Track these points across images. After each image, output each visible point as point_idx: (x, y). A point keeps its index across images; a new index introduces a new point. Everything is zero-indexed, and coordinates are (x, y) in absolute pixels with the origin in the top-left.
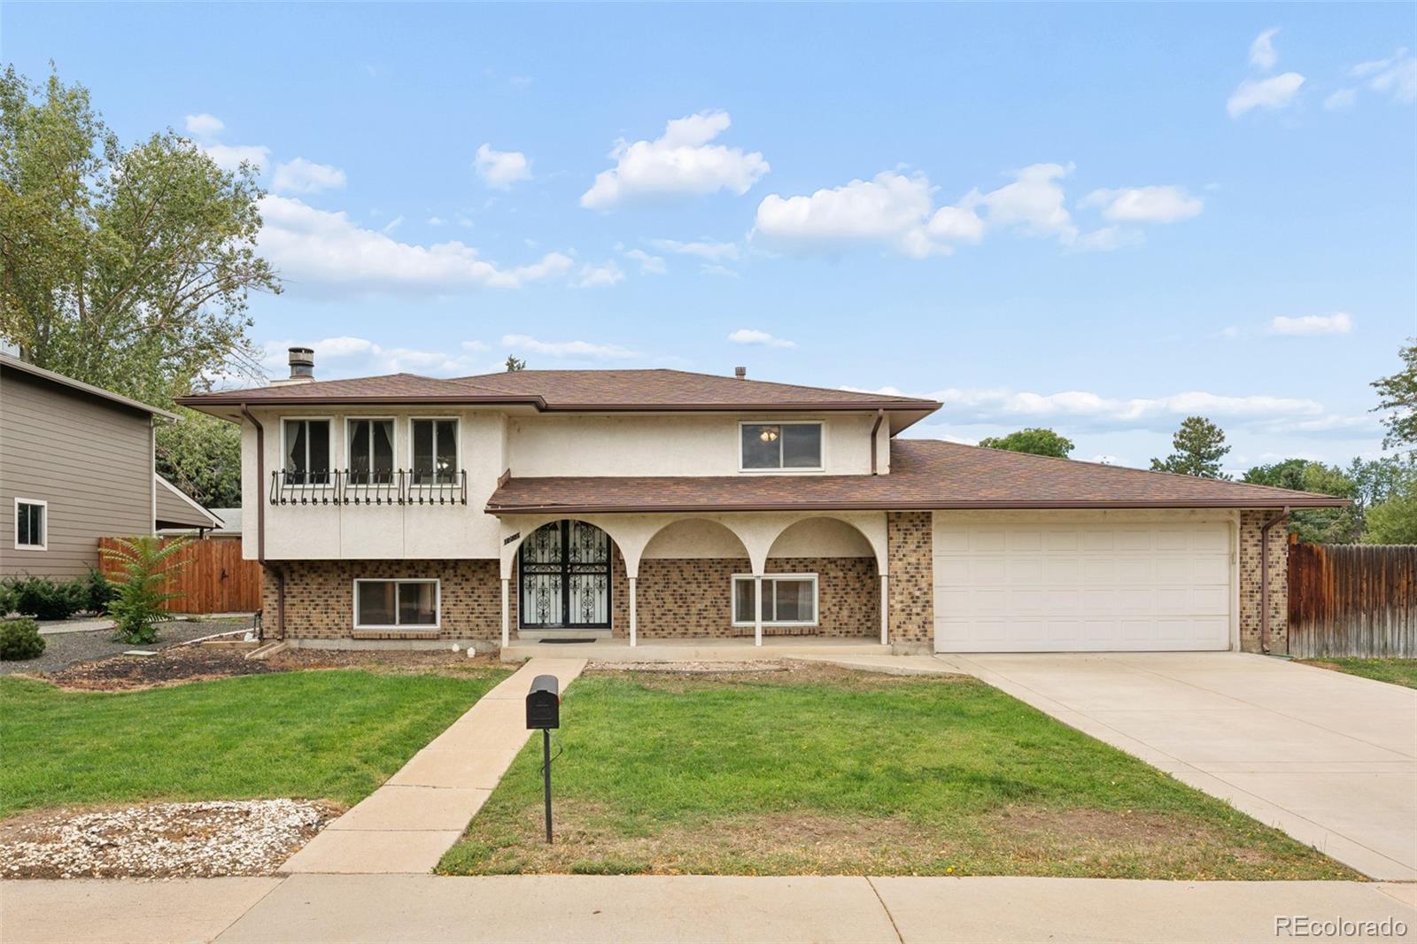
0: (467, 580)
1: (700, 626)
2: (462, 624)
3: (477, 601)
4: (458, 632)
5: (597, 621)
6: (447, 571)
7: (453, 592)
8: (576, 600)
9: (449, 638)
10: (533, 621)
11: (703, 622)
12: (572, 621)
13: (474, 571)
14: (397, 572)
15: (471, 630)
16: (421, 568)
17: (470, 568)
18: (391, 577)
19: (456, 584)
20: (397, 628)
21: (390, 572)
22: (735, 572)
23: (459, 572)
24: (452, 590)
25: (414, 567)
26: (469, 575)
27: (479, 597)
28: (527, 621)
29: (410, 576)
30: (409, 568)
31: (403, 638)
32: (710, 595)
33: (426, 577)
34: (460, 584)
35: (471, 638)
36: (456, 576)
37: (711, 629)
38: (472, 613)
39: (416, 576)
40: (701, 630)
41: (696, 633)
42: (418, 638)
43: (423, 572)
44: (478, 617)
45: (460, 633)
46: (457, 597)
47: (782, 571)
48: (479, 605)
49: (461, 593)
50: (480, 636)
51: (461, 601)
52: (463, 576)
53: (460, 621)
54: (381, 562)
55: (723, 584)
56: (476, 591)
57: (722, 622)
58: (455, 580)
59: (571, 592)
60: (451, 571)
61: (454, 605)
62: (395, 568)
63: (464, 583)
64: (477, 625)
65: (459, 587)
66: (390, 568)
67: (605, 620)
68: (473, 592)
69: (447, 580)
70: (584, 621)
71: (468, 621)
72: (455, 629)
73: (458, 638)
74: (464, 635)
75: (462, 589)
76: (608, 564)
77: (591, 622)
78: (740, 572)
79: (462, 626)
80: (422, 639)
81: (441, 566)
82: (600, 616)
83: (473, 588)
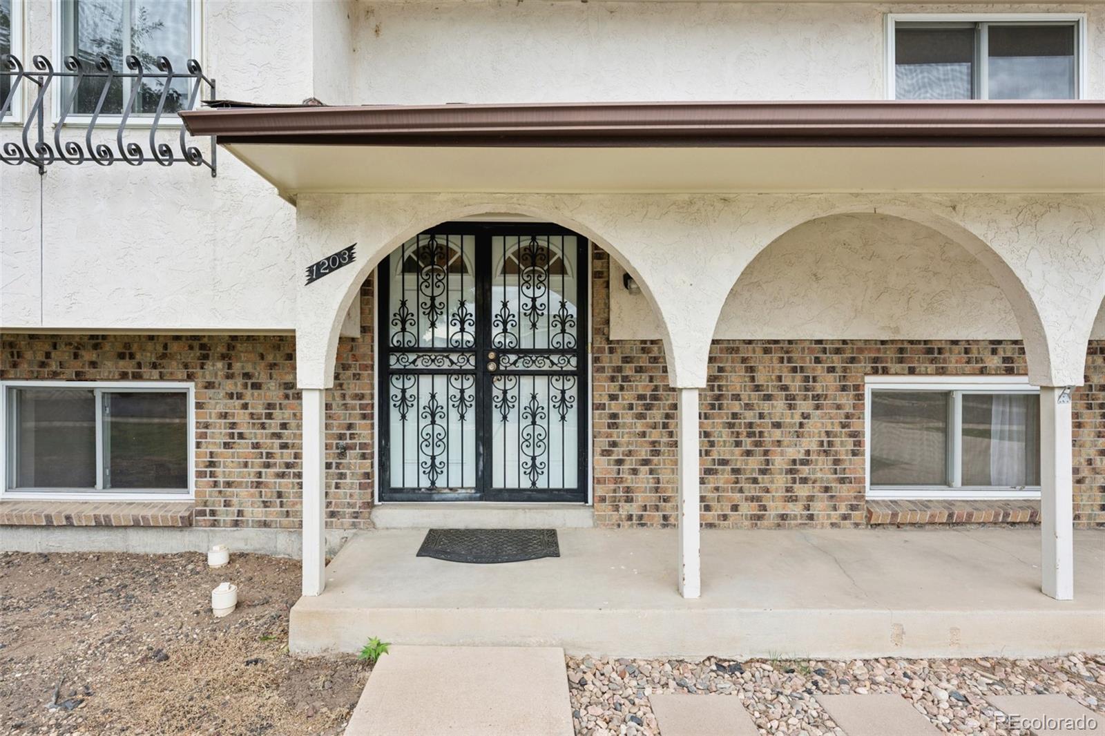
0: (257, 386)
1: (793, 499)
2: (243, 492)
3: (278, 436)
4: (235, 509)
5: (556, 484)
6: (209, 365)
7: (224, 416)
8: (505, 434)
9: (214, 524)
10: (411, 483)
11: (802, 491)
12: (497, 483)
13: (272, 366)
14: (93, 364)
15: (266, 504)
16: (149, 357)
17: (262, 357)
18: (79, 376)
19: (231, 396)
20: (101, 498)
21: (77, 365)
22: (875, 372)
23: (237, 366)
24: (221, 409)
25: (132, 356)
26: (262, 377)
27: (284, 426)
28: (396, 482)
29: (124, 376)
30: (121, 356)
31: (104, 524)
32: (817, 425)
33: (162, 378)
34: (240, 396)
35: (265, 524)
36: (229, 376)
37: (819, 508)
38: (267, 466)
39: (137, 377)
40: (796, 509)
41: (783, 517)
42: (139, 525)
43: (154, 366)
44: (282, 475)
45: (240, 513)
46: (233, 426)
47: (983, 372)
48: (284, 446)
49: (241, 417)
50: (285, 521)
51: (241, 436)
52: (247, 376)
53: (239, 485)
55: (846, 400)
56: (277, 412)
57: (845, 491)
58: (229, 386)
59: (496, 416)
60: (219, 365)
61: (226, 445)
62: (88, 355)
63: (249, 392)
64: (280, 495)
65: (238, 403)
66: (76, 356)
67: (571, 483)
68: (269, 416)
69: (209, 385)
70: (526, 484)
71: (258, 485)
72: (227, 504)
73: (236, 524)
74: (248, 516)
75: (245, 406)
76: (580, 351)
77: (542, 484)
78: (885, 372)
79: (244, 497)
80: (148, 527)
81: (198, 353)
82: (562, 474)
83: (270, 406)
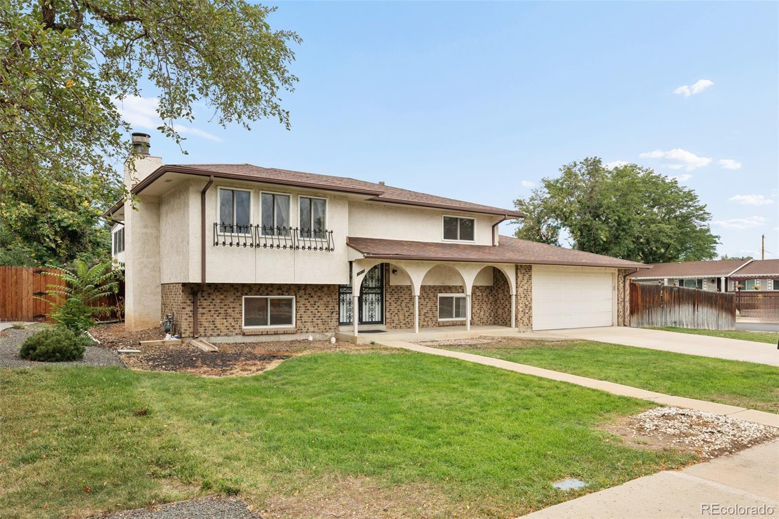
0: (312, 297)
1: (425, 321)
2: (308, 324)
3: (317, 309)
4: (306, 328)
5: (377, 320)
6: (300, 291)
7: (304, 304)
8: (365, 308)
9: (302, 332)
10: (345, 321)
11: (427, 319)
12: (364, 320)
13: (316, 292)
14: (271, 291)
15: (314, 327)
16: (285, 289)
17: (313, 289)
18: (267, 295)
19: (305, 299)
20: (269, 327)
21: (266, 292)
22: (440, 293)
23: (307, 291)
24: (303, 303)
25: (281, 289)
26: (313, 294)
27: (318, 307)
28: (341, 321)
29: (279, 295)
30: (278, 289)
31: (276, 333)
32: (429, 305)
33: (288, 295)
34: (308, 299)
35: (314, 332)
36: (305, 294)
37: (430, 323)
38: (314, 317)
39: (282, 295)
40: (425, 323)
41: (423, 325)
42: (284, 333)
43: (287, 292)
44: (318, 319)
45: (308, 329)
46: (306, 307)
47: (459, 292)
48: (318, 312)
49: (308, 305)
50: (319, 331)
51: (308, 310)
52: (309, 294)
53: (308, 322)
54: (261, 285)
55: (435, 299)
56: (317, 303)
57: (434, 319)
58: (305, 297)
59: (364, 304)
60: (303, 291)
61: (305, 312)
62: (270, 289)
63: (310, 298)
64: (317, 324)
65: (307, 301)
66: (267, 289)
67: (380, 320)
68: (315, 304)
69: (300, 297)
70: (370, 320)
71: (312, 322)
72: (305, 327)
73: (307, 332)
74: (310, 330)
75: (309, 302)
76: (381, 288)
77: (374, 320)
78: (442, 292)
79: (309, 325)
80: (287, 334)
81: (297, 288)
82: (377, 318)
83: (315, 302)
